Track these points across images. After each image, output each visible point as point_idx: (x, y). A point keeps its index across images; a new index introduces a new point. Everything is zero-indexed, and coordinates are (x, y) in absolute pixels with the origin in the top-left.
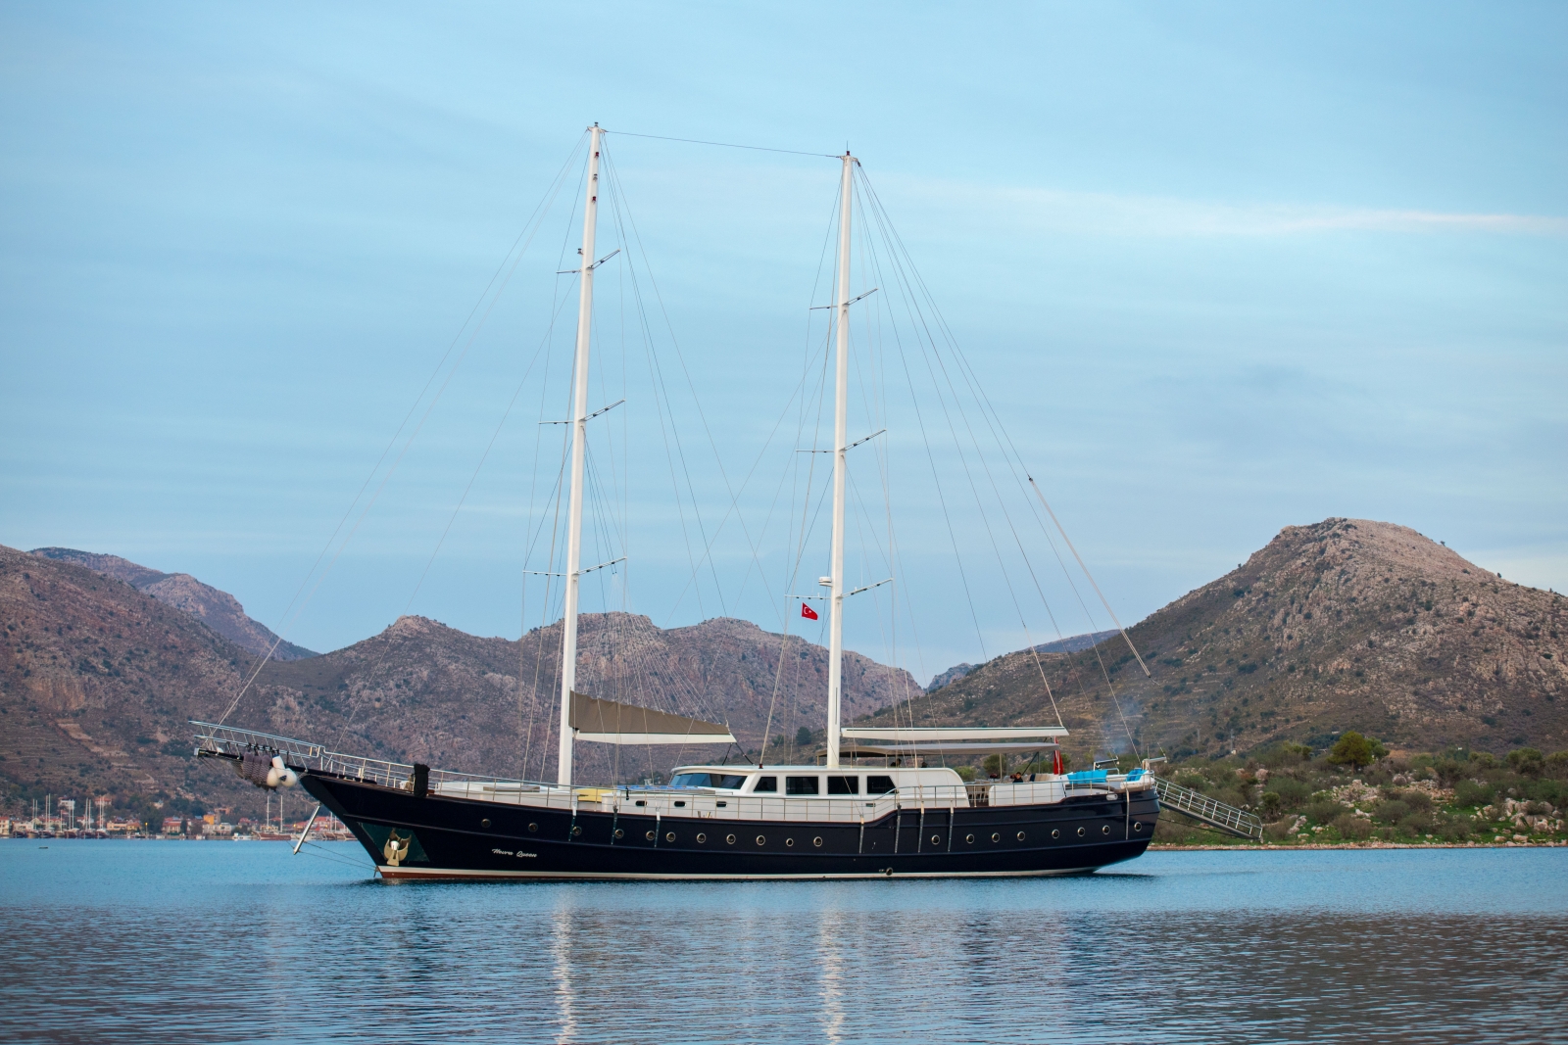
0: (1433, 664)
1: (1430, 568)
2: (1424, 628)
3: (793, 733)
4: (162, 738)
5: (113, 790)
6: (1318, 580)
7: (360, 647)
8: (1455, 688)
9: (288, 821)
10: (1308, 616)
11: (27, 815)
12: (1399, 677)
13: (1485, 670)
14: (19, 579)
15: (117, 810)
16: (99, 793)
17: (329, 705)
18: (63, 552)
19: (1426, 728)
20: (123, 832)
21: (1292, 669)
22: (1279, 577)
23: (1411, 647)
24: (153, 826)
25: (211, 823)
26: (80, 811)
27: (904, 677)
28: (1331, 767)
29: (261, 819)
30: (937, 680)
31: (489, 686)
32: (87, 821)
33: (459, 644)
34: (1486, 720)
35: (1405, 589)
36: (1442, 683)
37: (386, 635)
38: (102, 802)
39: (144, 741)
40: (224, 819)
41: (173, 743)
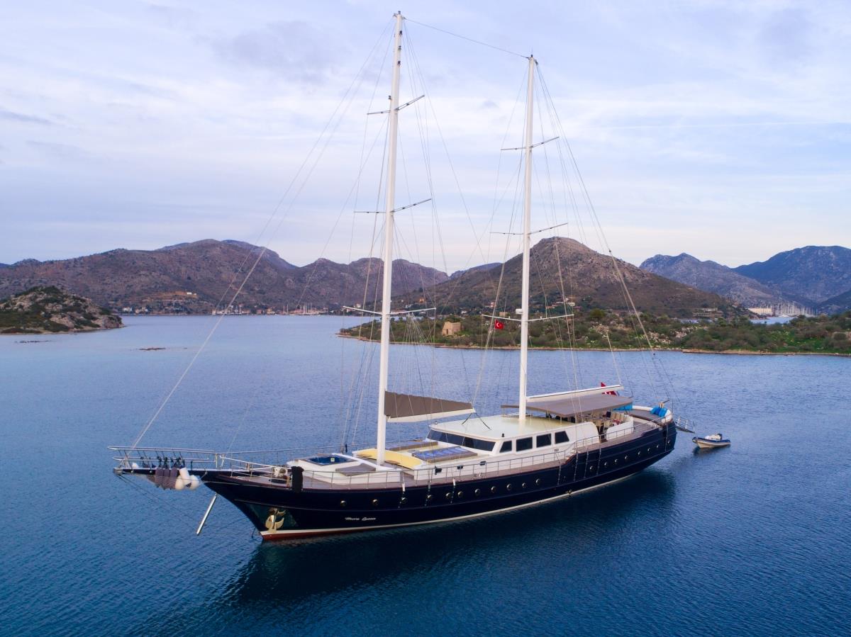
0: (582, 275)
1: (580, 249)
2: (580, 265)
3: (417, 290)
4: (257, 289)
5: (243, 303)
6: (551, 253)
7: (308, 266)
8: (588, 281)
9: (289, 310)
10: (549, 262)
11: (220, 310)
12: (573, 278)
13: (595, 276)
14: (218, 248)
15: (245, 308)
16: (240, 303)
17: (300, 281)
18: (231, 241)
19: (580, 291)
20: (246, 314)
21: (545, 275)
22: (542, 251)
23: (576, 270)
24: (254, 312)
25: (269, 311)
26: (234, 308)
27: (445, 274)
28: (590, 319)
29: (282, 310)
30: (452, 275)
31: (341, 276)
32: (236, 311)
33: (333, 265)
34: (597, 290)
35: (575, 255)
36: (584, 280)
37: (315, 262)
38: (240, 306)
39: (252, 290)
40: (273, 310)
41: (260, 290)
